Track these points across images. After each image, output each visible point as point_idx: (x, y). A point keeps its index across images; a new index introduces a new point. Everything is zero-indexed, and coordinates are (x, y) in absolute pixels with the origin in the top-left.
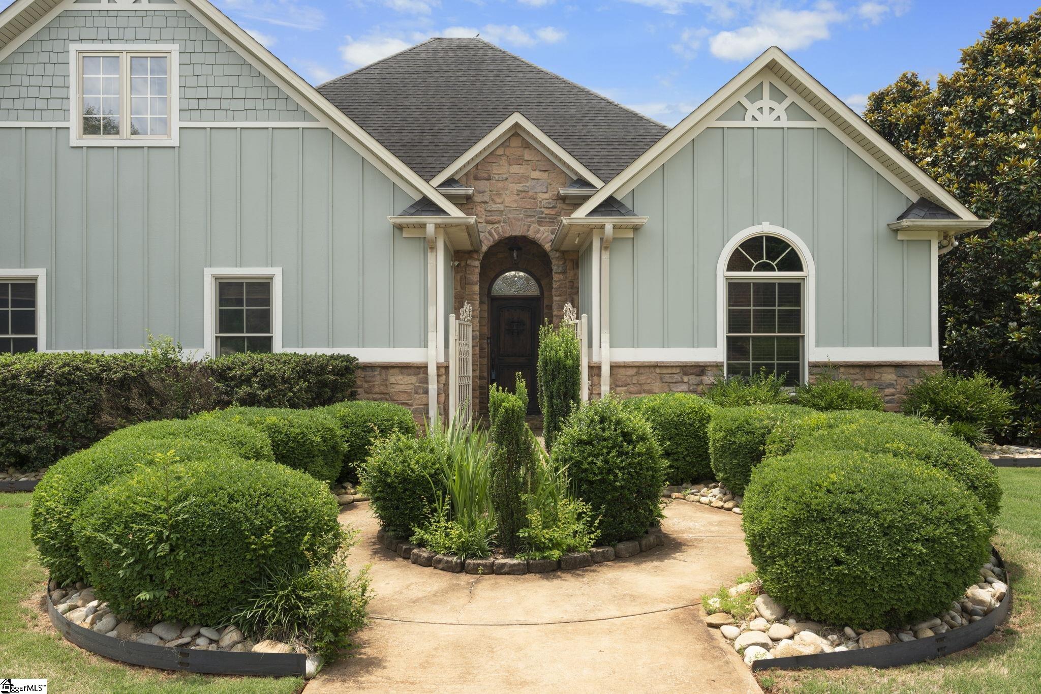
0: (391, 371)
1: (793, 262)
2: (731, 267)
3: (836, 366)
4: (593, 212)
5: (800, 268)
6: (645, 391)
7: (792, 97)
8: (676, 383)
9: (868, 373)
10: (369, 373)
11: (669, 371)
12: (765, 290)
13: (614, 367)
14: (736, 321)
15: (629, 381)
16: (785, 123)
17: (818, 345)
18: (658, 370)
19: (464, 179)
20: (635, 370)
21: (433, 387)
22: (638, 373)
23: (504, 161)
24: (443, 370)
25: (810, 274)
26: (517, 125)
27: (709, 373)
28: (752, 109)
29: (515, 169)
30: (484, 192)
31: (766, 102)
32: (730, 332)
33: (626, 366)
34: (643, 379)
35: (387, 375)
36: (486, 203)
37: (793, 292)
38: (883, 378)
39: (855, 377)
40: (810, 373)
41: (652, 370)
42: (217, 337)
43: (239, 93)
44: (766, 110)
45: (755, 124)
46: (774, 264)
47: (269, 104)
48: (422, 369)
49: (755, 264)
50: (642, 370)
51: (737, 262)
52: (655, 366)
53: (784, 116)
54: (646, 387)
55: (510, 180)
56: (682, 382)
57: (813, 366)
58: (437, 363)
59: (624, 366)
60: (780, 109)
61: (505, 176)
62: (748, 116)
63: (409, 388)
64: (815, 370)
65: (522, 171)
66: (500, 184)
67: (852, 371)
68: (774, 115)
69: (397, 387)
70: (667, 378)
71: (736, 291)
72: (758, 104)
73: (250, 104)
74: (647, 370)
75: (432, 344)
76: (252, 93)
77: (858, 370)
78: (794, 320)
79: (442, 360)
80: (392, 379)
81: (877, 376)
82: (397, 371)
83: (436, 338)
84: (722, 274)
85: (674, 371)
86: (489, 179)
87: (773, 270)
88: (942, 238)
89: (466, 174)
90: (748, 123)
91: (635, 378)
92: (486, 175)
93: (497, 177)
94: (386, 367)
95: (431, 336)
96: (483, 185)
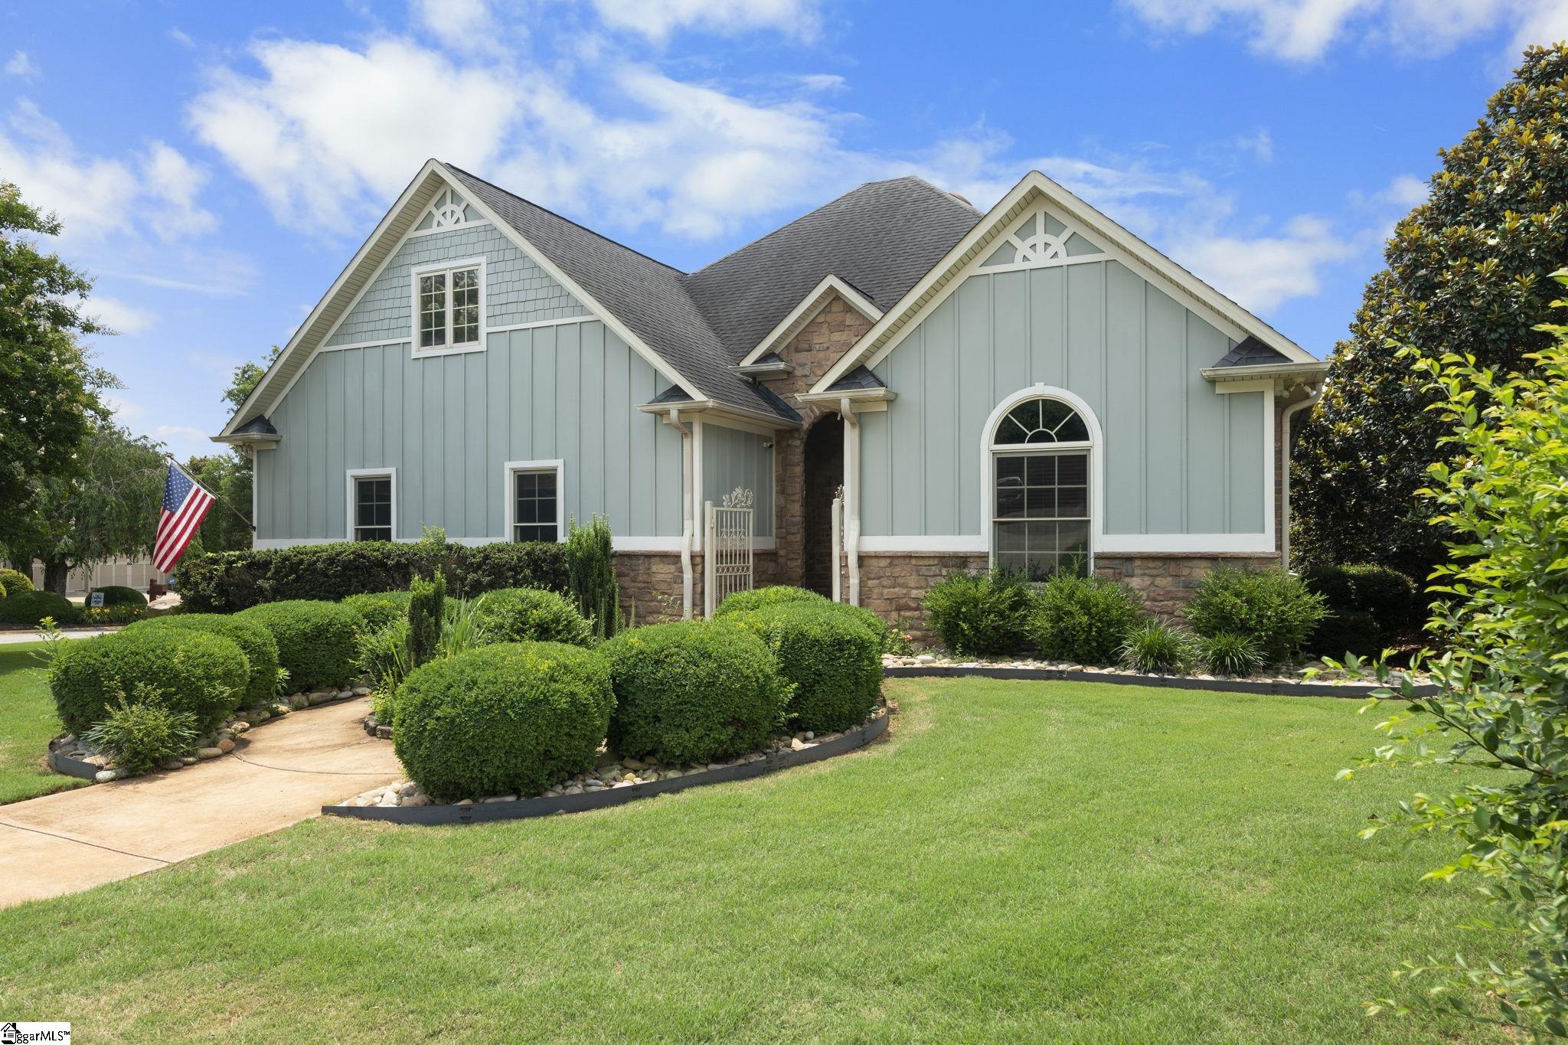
0: (653, 560)
1: (1076, 429)
2: (999, 439)
3: (1129, 558)
4: (834, 386)
5: (1085, 437)
6: (899, 585)
7: (1072, 227)
8: (934, 576)
9: (1172, 567)
10: (635, 562)
11: (926, 562)
12: (1041, 466)
13: (862, 559)
14: (1006, 504)
15: (882, 574)
16: (1064, 259)
17: (1106, 530)
18: (914, 562)
19: (785, 352)
20: (888, 561)
21: (688, 576)
22: (890, 565)
23: (825, 329)
24: (698, 560)
25: (1095, 445)
26: (831, 288)
27: (973, 565)
28: (1022, 247)
29: (837, 337)
30: (805, 364)
31: (1040, 236)
32: (999, 516)
33: (877, 556)
34: (897, 571)
35: (650, 564)
36: (806, 376)
37: (1077, 467)
38: (1194, 574)
39: (1155, 572)
40: (1095, 566)
41: (907, 561)
42: (516, 527)
43: (531, 295)
44: (1040, 247)
45: (1027, 266)
46: (1052, 433)
47: (554, 303)
48: (675, 558)
49: (1030, 434)
50: (896, 561)
51: (1007, 433)
52: (908, 557)
53: (1062, 252)
54: (901, 581)
55: (832, 349)
56: (941, 575)
57: (1100, 557)
58: (692, 552)
59: (876, 557)
60: (1058, 243)
61: (825, 345)
62: (1019, 257)
63: (668, 577)
64: (1102, 563)
65: (844, 338)
66: (821, 355)
67: (1151, 564)
68: (1051, 251)
69: (659, 576)
70: (924, 570)
71: (1005, 467)
72: (1030, 241)
73: (539, 304)
74: (902, 561)
75: (687, 532)
76: (542, 294)
77: (1159, 564)
78: (1078, 500)
79: (697, 548)
80: (654, 569)
81: (1186, 572)
82: (657, 559)
83: (693, 526)
84: (986, 449)
85: (931, 562)
86: (810, 350)
87: (1050, 439)
88: (1281, 387)
89: (787, 347)
90: (1018, 265)
91: (889, 570)
92: (807, 346)
93: (817, 347)
94: (649, 556)
95: (687, 523)
96: (803, 357)
